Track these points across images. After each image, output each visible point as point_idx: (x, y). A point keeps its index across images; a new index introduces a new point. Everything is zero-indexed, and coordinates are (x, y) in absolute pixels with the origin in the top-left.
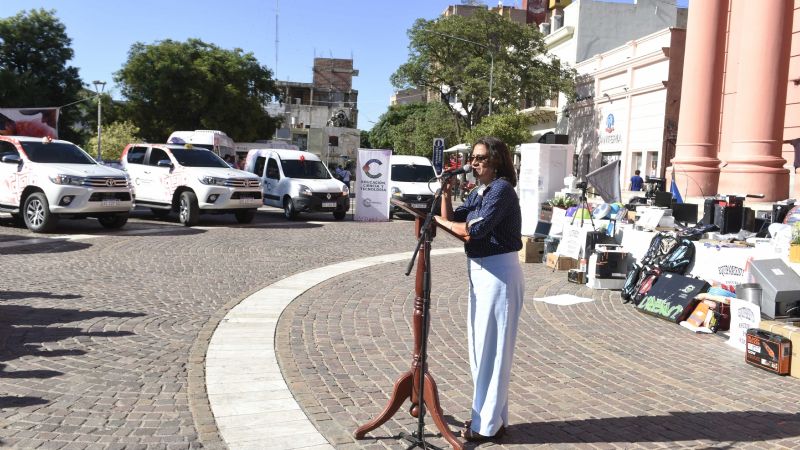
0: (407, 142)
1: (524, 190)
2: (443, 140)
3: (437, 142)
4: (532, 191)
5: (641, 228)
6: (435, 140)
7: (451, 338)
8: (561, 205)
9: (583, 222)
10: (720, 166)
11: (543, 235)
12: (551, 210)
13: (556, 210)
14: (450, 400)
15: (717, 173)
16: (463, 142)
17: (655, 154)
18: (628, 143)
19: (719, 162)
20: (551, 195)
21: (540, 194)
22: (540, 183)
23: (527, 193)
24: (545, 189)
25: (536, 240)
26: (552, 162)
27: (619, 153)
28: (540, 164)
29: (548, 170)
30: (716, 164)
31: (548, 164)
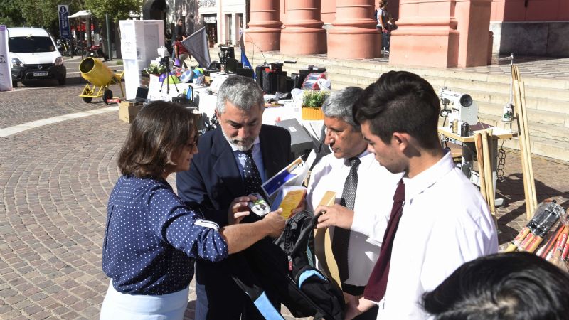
0: (34, 8)
1: (127, 60)
2: (66, 7)
3: (61, 9)
4: (133, 61)
5: (211, 93)
6: (59, 6)
7: (44, 215)
8: (156, 72)
9: (169, 89)
10: (283, 27)
11: (142, 99)
12: (149, 76)
13: (152, 76)
14: (29, 281)
15: (279, 33)
16: (84, 9)
17: (241, 15)
18: (221, 6)
19: (282, 24)
20: (148, 63)
21: (139, 63)
22: (138, 53)
23: (129, 62)
24: (143, 59)
25: (137, 104)
26: (146, 36)
27: (215, 15)
28: (137, 38)
29: (143, 42)
30: (279, 26)
31: (143, 37)
